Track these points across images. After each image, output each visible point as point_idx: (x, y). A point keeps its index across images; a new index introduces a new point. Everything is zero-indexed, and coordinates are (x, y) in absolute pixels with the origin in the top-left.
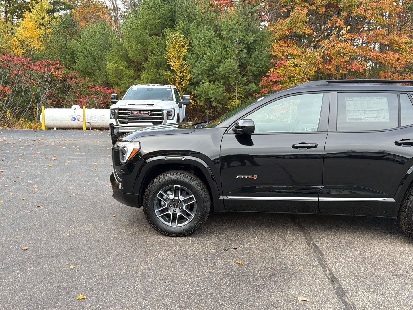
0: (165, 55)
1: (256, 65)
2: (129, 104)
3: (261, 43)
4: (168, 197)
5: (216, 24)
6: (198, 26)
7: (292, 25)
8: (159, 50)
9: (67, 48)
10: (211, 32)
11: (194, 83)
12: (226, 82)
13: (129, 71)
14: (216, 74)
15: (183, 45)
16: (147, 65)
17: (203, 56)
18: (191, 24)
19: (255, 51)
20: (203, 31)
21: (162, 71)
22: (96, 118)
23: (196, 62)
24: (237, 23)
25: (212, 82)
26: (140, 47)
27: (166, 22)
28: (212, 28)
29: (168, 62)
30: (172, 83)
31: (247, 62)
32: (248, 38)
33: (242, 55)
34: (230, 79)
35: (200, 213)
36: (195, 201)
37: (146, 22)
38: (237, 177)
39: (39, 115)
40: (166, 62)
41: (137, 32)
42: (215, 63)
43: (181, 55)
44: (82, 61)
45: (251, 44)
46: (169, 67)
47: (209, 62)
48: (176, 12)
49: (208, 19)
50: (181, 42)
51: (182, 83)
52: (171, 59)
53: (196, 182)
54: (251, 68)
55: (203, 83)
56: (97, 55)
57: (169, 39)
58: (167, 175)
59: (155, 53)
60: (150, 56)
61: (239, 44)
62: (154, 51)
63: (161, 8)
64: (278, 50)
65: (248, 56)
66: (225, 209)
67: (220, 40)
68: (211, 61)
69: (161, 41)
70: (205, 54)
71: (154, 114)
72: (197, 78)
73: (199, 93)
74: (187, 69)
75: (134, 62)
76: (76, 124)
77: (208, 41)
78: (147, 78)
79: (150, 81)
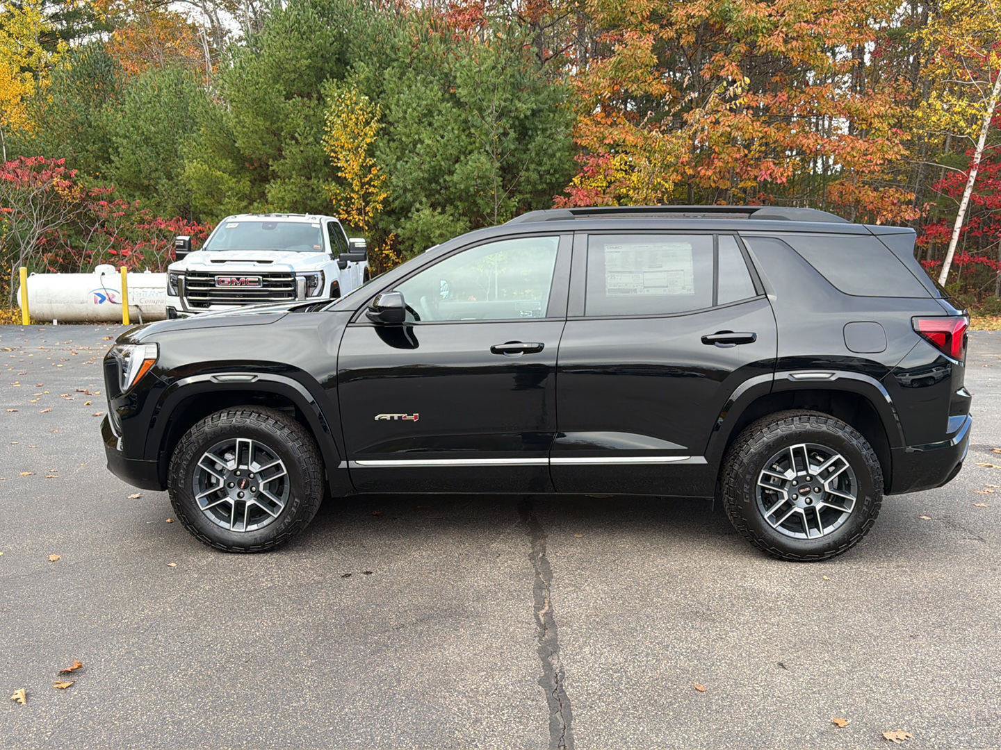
0: (324, 144)
1: (540, 168)
2: (213, 261)
3: (552, 115)
4: (225, 466)
5: (445, 71)
6: (403, 74)
7: (620, 74)
8: (309, 132)
9: (90, 126)
10: (434, 90)
11: (397, 211)
12: (472, 207)
13: (238, 182)
14: (447, 188)
15: (366, 121)
16: (281, 167)
17: (415, 146)
18: (385, 71)
19: (537, 135)
20: (413, 87)
21: (318, 182)
22: (155, 295)
23: (398, 159)
24: (494, 68)
25: (439, 210)
26: (262, 123)
27: (326, 64)
28: (437, 81)
29: (332, 161)
30: (343, 210)
31: (520, 160)
32: (519, 105)
33: (506, 144)
34: (480, 201)
35: (296, 500)
36: (285, 472)
37: (279, 65)
38: (377, 418)
39: (16, 291)
40: (327, 161)
41: (257, 89)
42: (443, 163)
43: (362, 144)
44: (126, 157)
45: (528, 119)
46: (333, 174)
47: (428, 159)
48: (350, 42)
49: (427, 58)
50: (361, 113)
51: (367, 209)
52: (339, 153)
53: (286, 431)
54: (527, 174)
55: (418, 210)
56: (164, 144)
57: (333, 107)
58: (220, 416)
59: (299, 138)
60: (287, 147)
61: (499, 118)
62: (296, 135)
63: (314, 31)
64: (589, 133)
65: (521, 147)
66: (354, 488)
67: (454, 110)
68: (434, 159)
69: (316, 110)
70: (422, 142)
71: (274, 283)
72: (403, 198)
73: (408, 234)
74: (378, 177)
75: (251, 161)
76: (105, 309)
77: (425, 111)
78: (282, 199)
79: (290, 205)
